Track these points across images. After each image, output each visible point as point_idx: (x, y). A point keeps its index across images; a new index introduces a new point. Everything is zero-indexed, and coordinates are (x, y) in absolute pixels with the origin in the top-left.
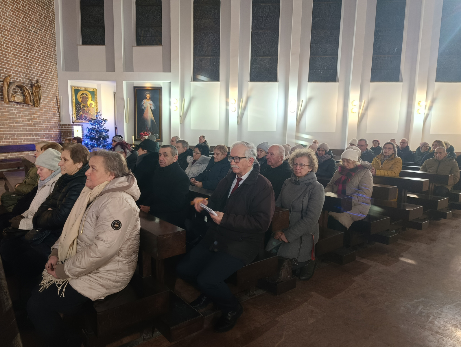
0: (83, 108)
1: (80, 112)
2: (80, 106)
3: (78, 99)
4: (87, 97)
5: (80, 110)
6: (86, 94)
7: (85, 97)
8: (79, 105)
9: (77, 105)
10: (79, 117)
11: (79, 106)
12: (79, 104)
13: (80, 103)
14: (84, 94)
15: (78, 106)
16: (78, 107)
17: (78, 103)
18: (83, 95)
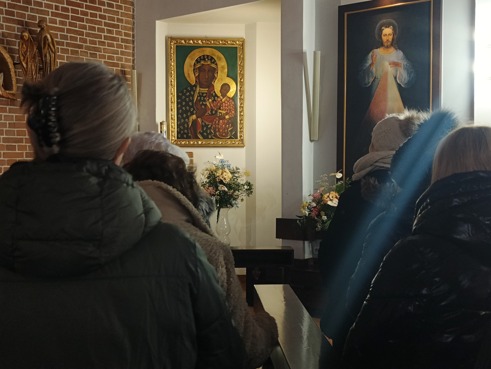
0: (200, 100)
1: (192, 114)
2: (193, 96)
3: (186, 75)
4: (213, 66)
5: (190, 107)
6: (212, 58)
7: (207, 68)
8: (190, 92)
9: (182, 92)
10: (187, 129)
11: (188, 97)
12: (188, 91)
13: (192, 86)
14: (204, 59)
15: (186, 97)
16: (185, 100)
17: (186, 89)
18: (202, 62)
